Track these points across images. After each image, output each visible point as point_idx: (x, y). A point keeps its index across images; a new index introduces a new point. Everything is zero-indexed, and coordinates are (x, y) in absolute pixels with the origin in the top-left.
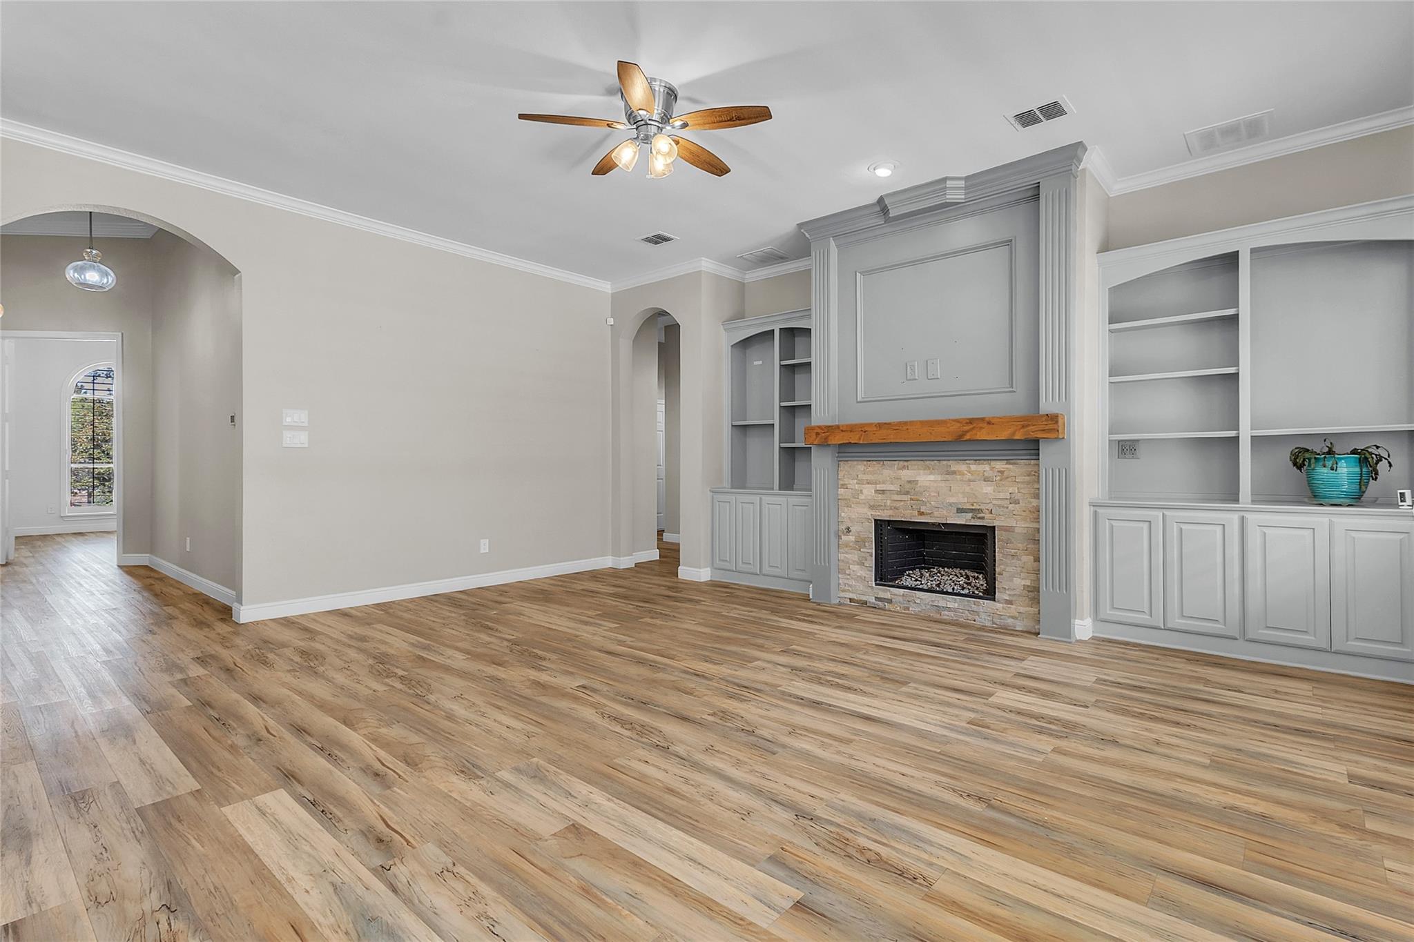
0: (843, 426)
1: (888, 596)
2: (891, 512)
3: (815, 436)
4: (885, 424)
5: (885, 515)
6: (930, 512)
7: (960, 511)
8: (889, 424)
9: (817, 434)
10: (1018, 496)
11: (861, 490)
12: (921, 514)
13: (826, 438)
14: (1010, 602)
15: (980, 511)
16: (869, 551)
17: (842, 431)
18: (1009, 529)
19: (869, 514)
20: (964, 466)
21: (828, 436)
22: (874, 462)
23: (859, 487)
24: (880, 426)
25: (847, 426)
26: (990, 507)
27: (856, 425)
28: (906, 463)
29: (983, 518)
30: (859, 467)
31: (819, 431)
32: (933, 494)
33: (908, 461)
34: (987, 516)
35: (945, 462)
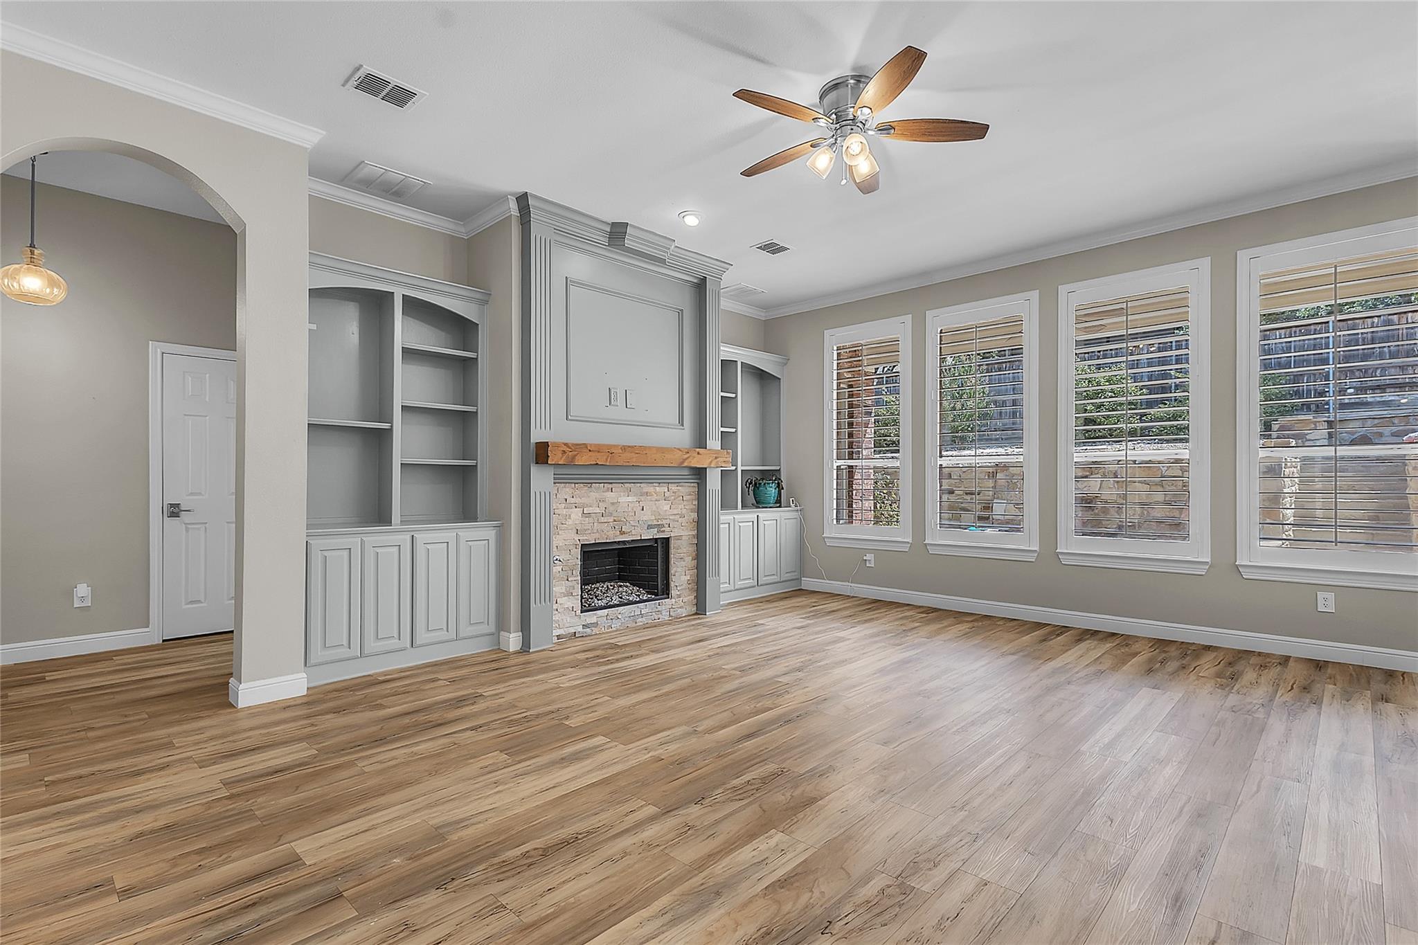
0: (591, 445)
1: (594, 620)
2: (597, 535)
3: (561, 455)
4: (629, 447)
5: (591, 539)
6: (629, 531)
7: (650, 527)
8: (632, 447)
9: (564, 452)
10: (684, 511)
11: (570, 515)
12: (622, 533)
13: (574, 457)
14: (679, 596)
15: (663, 526)
16: (575, 579)
17: (590, 451)
18: (679, 538)
19: (577, 539)
20: (652, 488)
21: (576, 455)
22: (582, 485)
23: (566, 512)
24: (624, 448)
25: (595, 445)
26: (668, 521)
27: (604, 445)
28: (610, 486)
29: (664, 531)
30: (567, 490)
31: (565, 448)
32: (630, 514)
33: (611, 483)
34: (667, 529)
35: (639, 485)
